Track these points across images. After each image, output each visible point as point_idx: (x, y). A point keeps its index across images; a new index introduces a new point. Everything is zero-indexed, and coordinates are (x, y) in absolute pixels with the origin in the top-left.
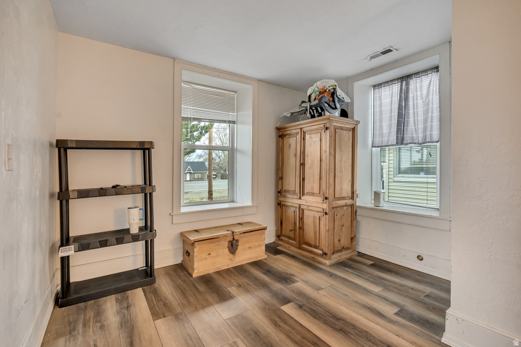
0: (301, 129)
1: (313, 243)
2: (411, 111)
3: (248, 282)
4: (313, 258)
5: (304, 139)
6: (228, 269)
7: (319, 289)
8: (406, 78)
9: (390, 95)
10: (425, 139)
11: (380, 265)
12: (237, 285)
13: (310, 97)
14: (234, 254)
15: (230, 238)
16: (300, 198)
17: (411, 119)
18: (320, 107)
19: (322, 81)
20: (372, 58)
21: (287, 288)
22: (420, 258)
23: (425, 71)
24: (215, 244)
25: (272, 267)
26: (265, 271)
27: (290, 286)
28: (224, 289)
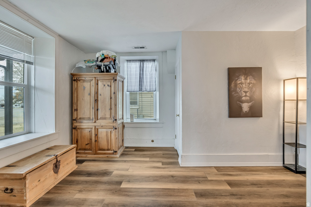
0: (95, 77)
1: (106, 148)
2: (145, 77)
3: (84, 186)
4: (108, 156)
5: (97, 84)
6: (55, 187)
7: (127, 170)
8: (143, 61)
9: (135, 67)
10: (151, 89)
11: (138, 149)
12: (78, 191)
13: (98, 58)
14: (58, 173)
15: (55, 161)
16: (95, 122)
17: (145, 80)
18: (108, 67)
19: (107, 51)
20: (135, 48)
21: (111, 177)
22: (153, 141)
23: (150, 60)
24: (44, 170)
25: (88, 171)
26: (87, 175)
27: (112, 175)
28: (71, 199)
